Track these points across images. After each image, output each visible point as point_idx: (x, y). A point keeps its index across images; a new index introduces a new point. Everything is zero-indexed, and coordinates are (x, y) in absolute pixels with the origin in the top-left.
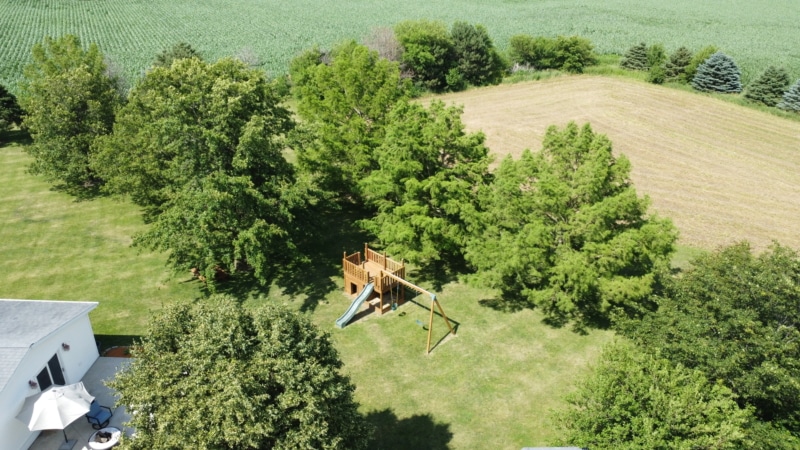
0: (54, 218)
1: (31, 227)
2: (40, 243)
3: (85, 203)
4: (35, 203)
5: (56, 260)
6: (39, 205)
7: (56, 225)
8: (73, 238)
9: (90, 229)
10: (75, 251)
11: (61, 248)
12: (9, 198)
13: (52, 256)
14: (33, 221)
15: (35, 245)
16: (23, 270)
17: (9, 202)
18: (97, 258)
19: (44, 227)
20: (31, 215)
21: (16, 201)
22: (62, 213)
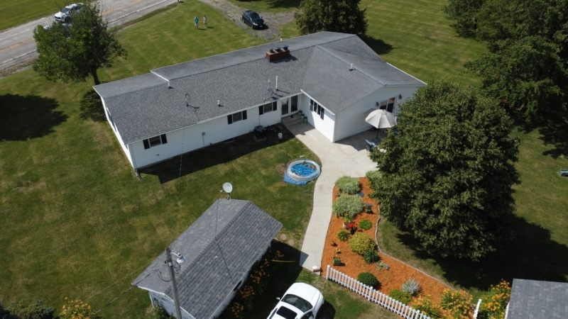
0: (440, 41)
1: (427, 41)
2: (426, 51)
3: (461, 39)
4: (437, 30)
5: (427, 62)
6: (438, 32)
7: (439, 45)
8: (442, 55)
9: (454, 54)
10: (439, 62)
11: (433, 58)
12: (426, 23)
13: (426, 59)
14: (430, 39)
15: (422, 51)
16: (409, 60)
17: (425, 25)
18: (447, 70)
19: (433, 43)
20: (431, 35)
21: (429, 26)
22: (446, 40)
